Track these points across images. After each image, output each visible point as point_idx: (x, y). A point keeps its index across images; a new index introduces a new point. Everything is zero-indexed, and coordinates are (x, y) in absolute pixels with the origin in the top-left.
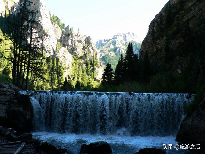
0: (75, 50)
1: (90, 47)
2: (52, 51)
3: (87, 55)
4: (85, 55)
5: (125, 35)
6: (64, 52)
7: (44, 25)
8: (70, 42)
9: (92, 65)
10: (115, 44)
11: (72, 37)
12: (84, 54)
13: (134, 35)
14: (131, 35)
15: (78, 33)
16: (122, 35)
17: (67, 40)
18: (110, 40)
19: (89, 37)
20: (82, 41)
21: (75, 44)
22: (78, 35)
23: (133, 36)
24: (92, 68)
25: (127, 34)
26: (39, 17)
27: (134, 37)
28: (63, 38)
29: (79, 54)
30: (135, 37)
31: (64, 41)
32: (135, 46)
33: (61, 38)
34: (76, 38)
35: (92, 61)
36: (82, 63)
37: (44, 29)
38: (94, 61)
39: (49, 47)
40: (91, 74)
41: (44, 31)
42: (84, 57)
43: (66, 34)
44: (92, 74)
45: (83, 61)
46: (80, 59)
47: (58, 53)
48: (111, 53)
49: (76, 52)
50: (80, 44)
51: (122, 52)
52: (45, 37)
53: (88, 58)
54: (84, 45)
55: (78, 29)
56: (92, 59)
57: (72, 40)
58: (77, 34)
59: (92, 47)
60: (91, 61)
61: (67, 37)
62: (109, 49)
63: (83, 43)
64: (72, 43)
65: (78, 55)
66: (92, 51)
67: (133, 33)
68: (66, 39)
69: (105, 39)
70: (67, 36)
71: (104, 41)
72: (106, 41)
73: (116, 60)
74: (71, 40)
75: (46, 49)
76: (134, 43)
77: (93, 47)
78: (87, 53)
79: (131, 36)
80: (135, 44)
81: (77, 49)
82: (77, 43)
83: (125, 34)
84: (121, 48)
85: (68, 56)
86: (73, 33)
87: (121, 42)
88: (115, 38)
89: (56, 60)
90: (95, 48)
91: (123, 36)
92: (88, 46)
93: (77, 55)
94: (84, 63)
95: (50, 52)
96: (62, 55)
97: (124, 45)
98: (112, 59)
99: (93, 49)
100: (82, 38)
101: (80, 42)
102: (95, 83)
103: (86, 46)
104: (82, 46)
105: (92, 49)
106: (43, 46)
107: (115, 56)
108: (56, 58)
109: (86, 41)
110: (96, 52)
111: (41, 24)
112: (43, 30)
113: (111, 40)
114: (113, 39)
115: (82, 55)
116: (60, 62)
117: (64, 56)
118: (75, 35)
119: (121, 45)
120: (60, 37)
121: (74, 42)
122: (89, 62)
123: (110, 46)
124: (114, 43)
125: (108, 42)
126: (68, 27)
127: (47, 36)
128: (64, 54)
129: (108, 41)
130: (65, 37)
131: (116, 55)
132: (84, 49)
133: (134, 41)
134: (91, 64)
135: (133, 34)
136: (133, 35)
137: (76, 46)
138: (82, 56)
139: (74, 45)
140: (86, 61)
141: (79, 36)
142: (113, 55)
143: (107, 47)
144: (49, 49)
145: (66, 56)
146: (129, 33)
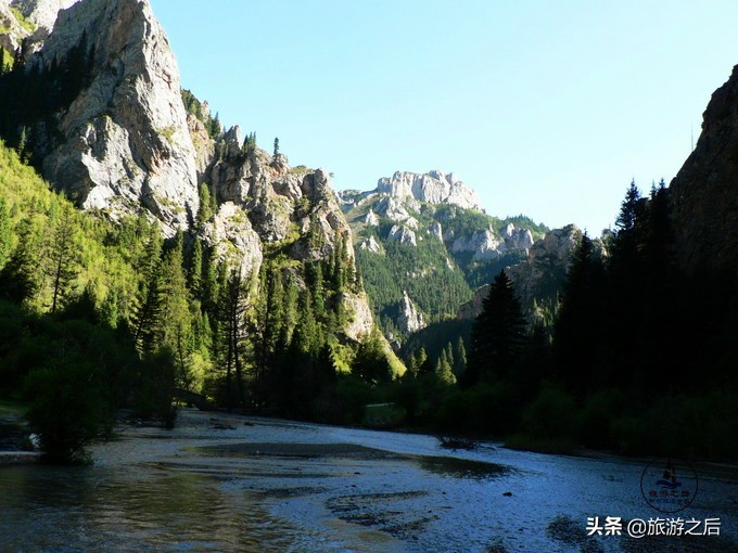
0: (262, 221)
1: (321, 211)
2: (182, 216)
3: (312, 242)
4: (305, 240)
5: (422, 180)
6: (233, 224)
7: (155, 113)
8: (245, 188)
9: (333, 281)
10: (385, 211)
11: (255, 169)
12: (297, 236)
13: (454, 180)
14: (443, 179)
15: (276, 155)
16: (408, 181)
17: (235, 180)
18: (365, 194)
19: (319, 172)
20: (290, 186)
21: (263, 195)
22: (276, 164)
23: (447, 186)
24: (329, 292)
25: (426, 178)
26: (138, 79)
27: (451, 188)
28: (215, 172)
29: (279, 237)
30: (454, 188)
31: (220, 182)
32: (454, 220)
33: (210, 169)
34: (269, 175)
35: (329, 267)
36: (293, 271)
37: (154, 127)
38: (338, 264)
39: (171, 200)
40: (325, 315)
41: (155, 135)
42: (298, 247)
43: (227, 158)
44: (333, 316)
45: (295, 263)
46: (285, 256)
47: (209, 224)
48: (368, 243)
49: (266, 227)
50: (282, 197)
51: (408, 238)
52: (156, 156)
53: (314, 253)
54: (296, 203)
55: (277, 140)
56: (331, 257)
57: (251, 180)
58: (270, 160)
59: (328, 212)
60: (326, 266)
61: (231, 170)
62: (360, 226)
63: (294, 196)
64: (251, 193)
65: (275, 238)
66: (326, 226)
67: (451, 175)
68: (230, 176)
69: (345, 192)
70: (232, 165)
71: (344, 198)
72: (351, 196)
73: (387, 267)
74: (247, 180)
75: (161, 207)
76: (452, 209)
77: (333, 210)
78: (309, 235)
79: (443, 185)
80: (454, 216)
81: (270, 216)
82: (271, 193)
83: (420, 177)
84: (405, 227)
85: (246, 239)
86: (257, 153)
87: (405, 205)
88: (384, 187)
89: (201, 252)
90: (341, 218)
91: (411, 183)
92: (311, 207)
93: (271, 238)
94: (299, 272)
95: (176, 221)
96: (224, 236)
97: (414, 215)
98: (372, 265)
99: (331, 219)
100: (290, 176)
101: (281, 189)
102: (342, 351)
103: (306, 208)
104: (289, 207)
105: (328, 218)
106: (148, 195)
107: (383, 252)
108: (200, 246)
109: (307, 187)
110: (342, 230)
111: (145, 108)
112: (152, 131)
113: (370, 196)
114: (376, 190)
115: (292, 240)
116: (216, 261)
117: (233, 241)
118: (264, 161)
119: (406, 215)
120: (204, 168)
121: (260, 190)
122: (319, 269)
123: (365, 216)
124: (381, 208)
125: (360, 203)
126: (232, 133)
127: (165, 155)
128: (231, 229)
129: (357, 197)
130: (224, 166)
131: (386, 248)
132: (297, 217)
133: (450, 201)
134: (326, 277)
135: (449, 178)
136: (450, 182)
137: (267, 205)
138: (292, 245)
139: (261, 199)
140: (308, 265)
141: (282, 166)
142: (375, 250)
143: (356, 220)
144: (172, 207)
145: (239, 240)
146: (434, 175)
